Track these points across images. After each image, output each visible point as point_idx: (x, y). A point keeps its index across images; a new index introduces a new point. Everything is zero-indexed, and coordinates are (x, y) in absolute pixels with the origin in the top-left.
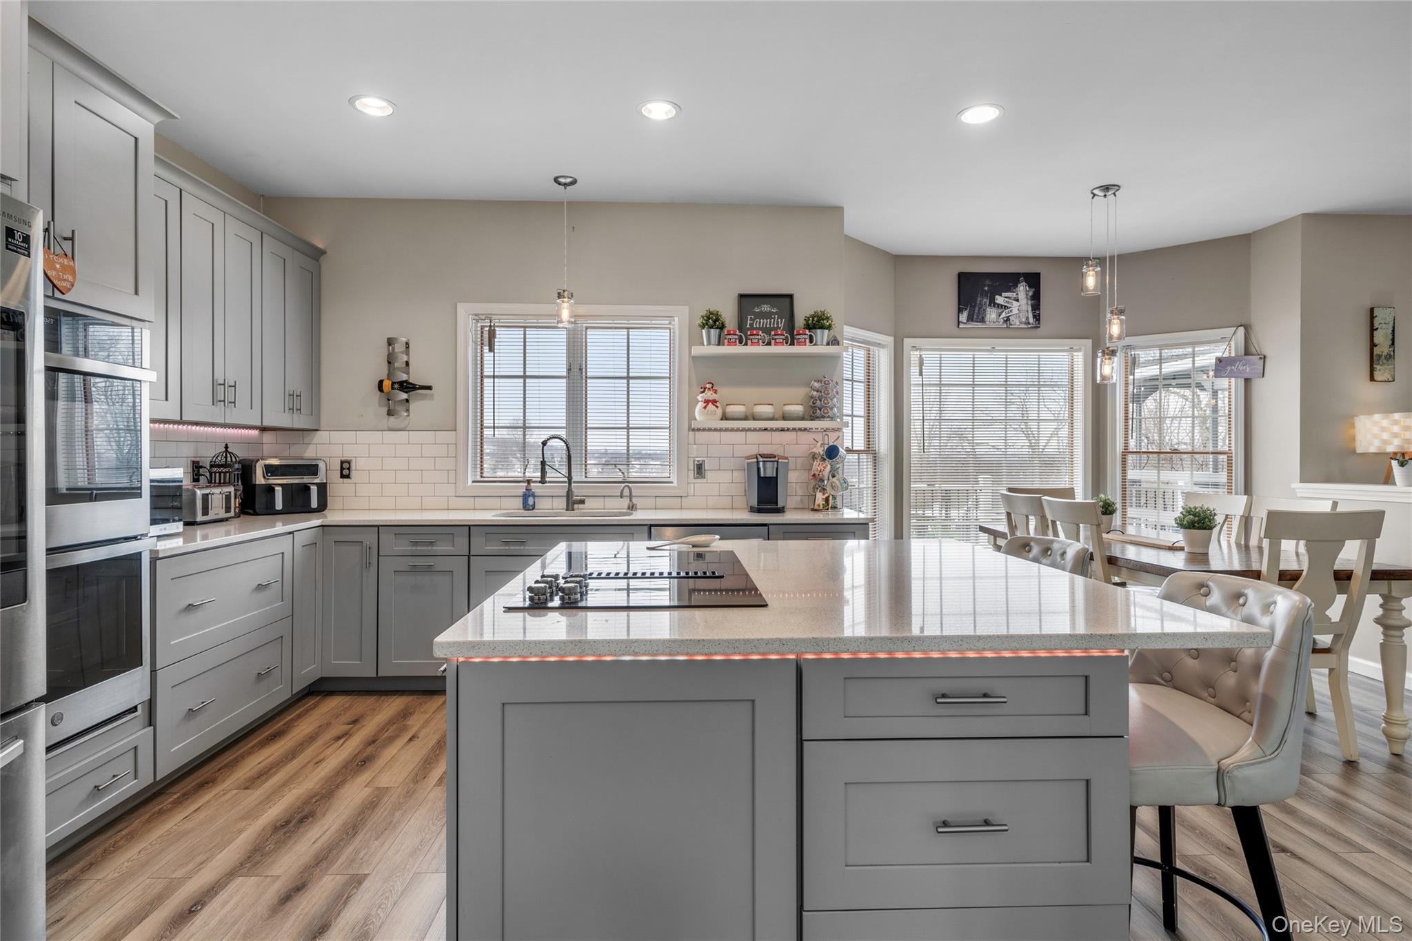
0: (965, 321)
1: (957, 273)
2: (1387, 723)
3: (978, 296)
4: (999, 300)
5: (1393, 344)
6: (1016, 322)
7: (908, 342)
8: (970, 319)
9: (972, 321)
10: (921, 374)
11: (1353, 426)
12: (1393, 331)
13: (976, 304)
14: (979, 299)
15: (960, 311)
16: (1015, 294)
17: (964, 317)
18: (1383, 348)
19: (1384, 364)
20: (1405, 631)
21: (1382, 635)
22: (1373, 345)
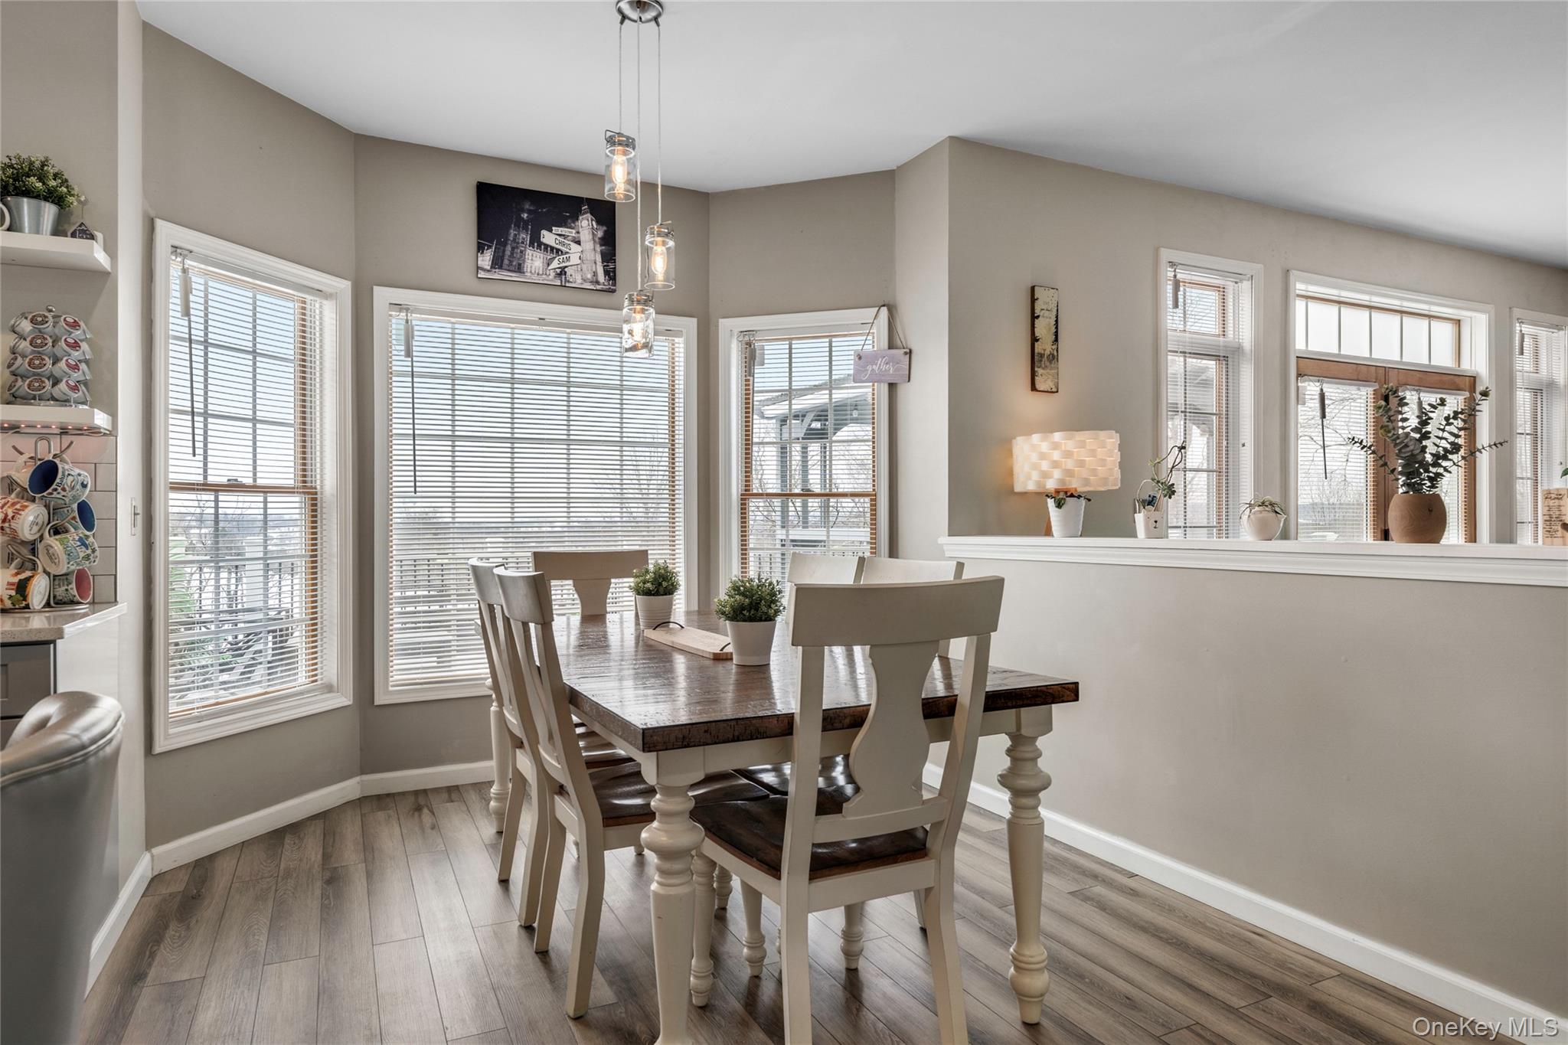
0: (489, 268)
1: (475, 183)
2: (1017, 968)
3: (510, 227)
4: (548, 238)
5: (1056, 340)
6: (576, 278)
7: (382, 296)
8: (497, 263)
9: (501, 267)
10: (409, 353)
11: (1010, 453)
12: (1057, 321)
13: (507, 239)
14: (512, 232)
15: (480, 248)
16: (574, 231)
17: (486, 259)
18: (1045, 346)
19: (1046, 367)
20: (1042, 795)
21: (1010, 806)
22: (1034, 340)
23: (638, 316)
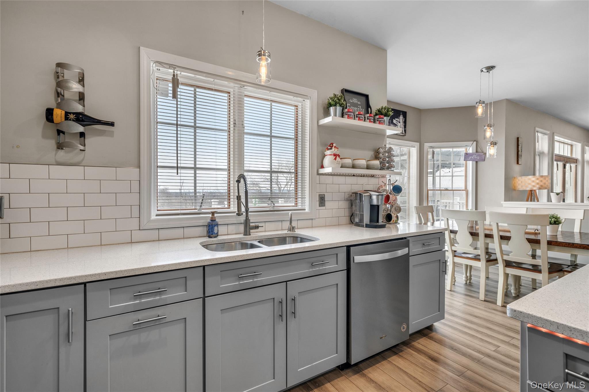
4: (394, 121)
5: (522, 151)
12: (522, 146)
16: (399, 119)
18: (520, 153)
19: (520, 158)
22: (518, 151)
23: (492, 148)
